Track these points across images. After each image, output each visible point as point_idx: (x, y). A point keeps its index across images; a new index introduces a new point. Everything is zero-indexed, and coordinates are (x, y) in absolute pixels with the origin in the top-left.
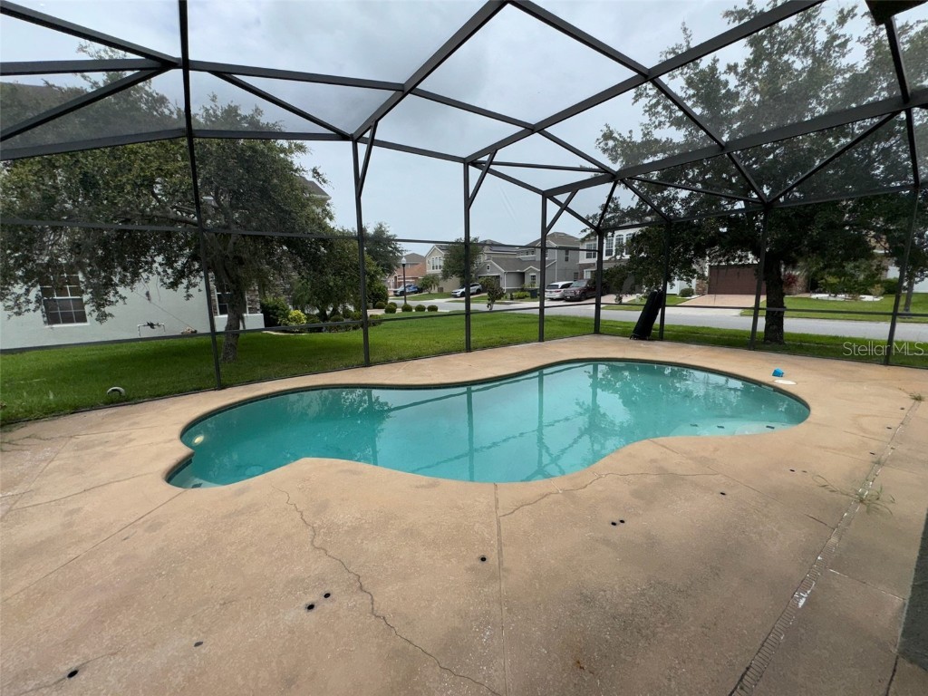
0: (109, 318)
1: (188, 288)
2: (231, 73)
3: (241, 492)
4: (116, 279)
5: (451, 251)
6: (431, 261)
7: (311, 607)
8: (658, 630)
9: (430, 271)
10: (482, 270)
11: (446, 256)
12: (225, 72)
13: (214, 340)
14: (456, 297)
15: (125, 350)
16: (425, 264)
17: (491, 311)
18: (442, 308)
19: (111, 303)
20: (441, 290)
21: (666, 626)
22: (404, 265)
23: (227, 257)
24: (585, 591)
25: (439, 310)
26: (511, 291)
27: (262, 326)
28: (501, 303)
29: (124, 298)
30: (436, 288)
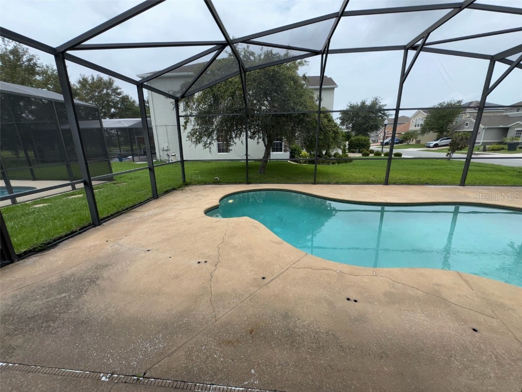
0: (231, 151)
1: (258, 139)
2: (249, 40)
3: (217, 222)
4: (234, 136)
5: (432, 113)
6: (414, 121)
7: (199, 263)
8: (303, 349)
9: (412, 128)
10: (461, 126)
11: (427, 118)
12: (247, 40)
13: (247, 162)
14: (429, 147)
15: (236, 164)
16: (409, 123)
17: (449, 159)
18: (406, 155)
19: (232, 145)
20: (418, 142)
21: (310, 350)
22: (386, 125)
23: (267, 125)
24: (290, 313)
25: (403, 156)
26: (484, 144)
27: (289, 158)
28: (462, 153)
29: (235, 143)
30: (414, 141)
